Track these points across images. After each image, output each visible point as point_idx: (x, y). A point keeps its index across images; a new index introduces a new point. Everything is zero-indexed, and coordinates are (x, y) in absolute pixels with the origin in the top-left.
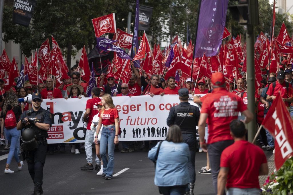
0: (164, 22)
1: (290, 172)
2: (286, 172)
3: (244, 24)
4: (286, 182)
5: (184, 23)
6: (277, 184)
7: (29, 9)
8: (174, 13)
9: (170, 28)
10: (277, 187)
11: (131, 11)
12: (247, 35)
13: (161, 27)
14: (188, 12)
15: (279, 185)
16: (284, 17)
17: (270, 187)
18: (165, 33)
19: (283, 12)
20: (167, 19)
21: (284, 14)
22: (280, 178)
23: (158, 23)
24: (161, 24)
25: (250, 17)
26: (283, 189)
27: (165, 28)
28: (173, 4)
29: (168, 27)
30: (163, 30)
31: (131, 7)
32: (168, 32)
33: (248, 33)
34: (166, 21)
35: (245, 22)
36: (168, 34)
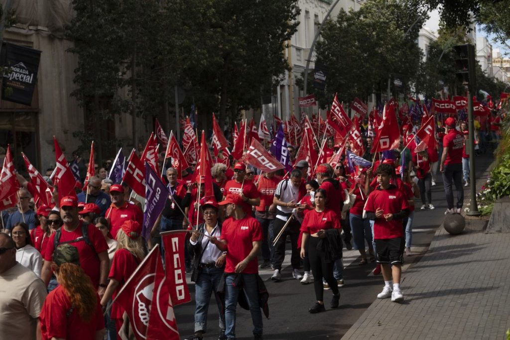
0: (412, 85)
1: (498, 183)
2: (495, 183)
3: (466, 85)
4: (496, 189)
5: (425, 85)
6: (490, 190)
7: (324, 79)
8: (418, 79)
9: (416, 89)
10: (490, 192)
11: (390, 78)
12: (468, 92)
13: (410, 88)
14: (428, 78)
15: (491, 191)
16: (491, 80)
17: (484, 192)
18: (413, 92)
19: (491, 76)
20: (414, 82)
21: (491, 78)
22: (491, 186)
23: (408, 85)
24: (410, 86)
25: (470, 80)
26: (494, 194)
27: (413, 89)
28: (418, 73)
29: (414, 88)
30: (411, 89)
31: (390, 76)
32: (414, 91)
33: (469, 91)
34: (414, 84)
35: (467, 83)
36: (414, 93)
